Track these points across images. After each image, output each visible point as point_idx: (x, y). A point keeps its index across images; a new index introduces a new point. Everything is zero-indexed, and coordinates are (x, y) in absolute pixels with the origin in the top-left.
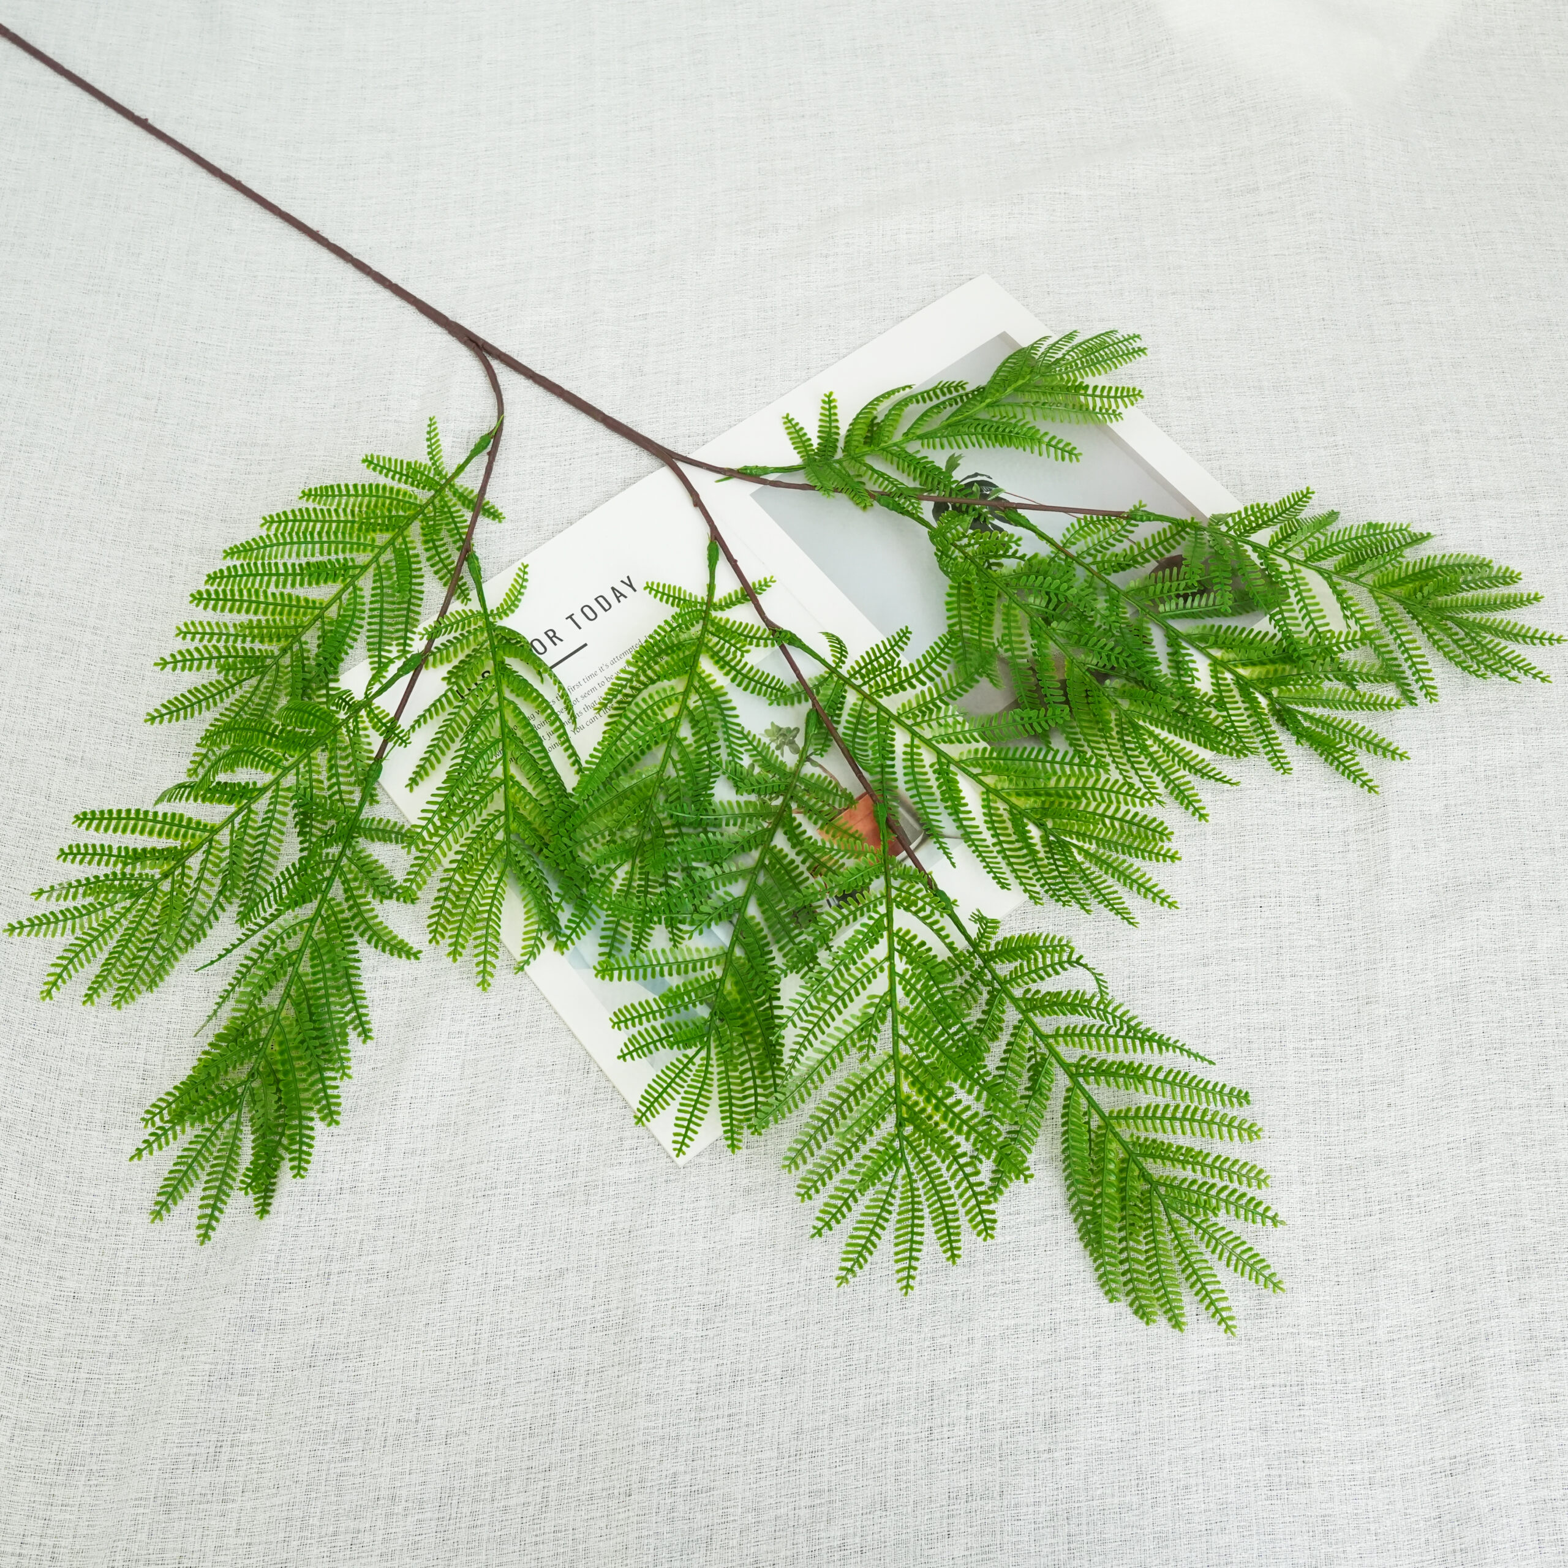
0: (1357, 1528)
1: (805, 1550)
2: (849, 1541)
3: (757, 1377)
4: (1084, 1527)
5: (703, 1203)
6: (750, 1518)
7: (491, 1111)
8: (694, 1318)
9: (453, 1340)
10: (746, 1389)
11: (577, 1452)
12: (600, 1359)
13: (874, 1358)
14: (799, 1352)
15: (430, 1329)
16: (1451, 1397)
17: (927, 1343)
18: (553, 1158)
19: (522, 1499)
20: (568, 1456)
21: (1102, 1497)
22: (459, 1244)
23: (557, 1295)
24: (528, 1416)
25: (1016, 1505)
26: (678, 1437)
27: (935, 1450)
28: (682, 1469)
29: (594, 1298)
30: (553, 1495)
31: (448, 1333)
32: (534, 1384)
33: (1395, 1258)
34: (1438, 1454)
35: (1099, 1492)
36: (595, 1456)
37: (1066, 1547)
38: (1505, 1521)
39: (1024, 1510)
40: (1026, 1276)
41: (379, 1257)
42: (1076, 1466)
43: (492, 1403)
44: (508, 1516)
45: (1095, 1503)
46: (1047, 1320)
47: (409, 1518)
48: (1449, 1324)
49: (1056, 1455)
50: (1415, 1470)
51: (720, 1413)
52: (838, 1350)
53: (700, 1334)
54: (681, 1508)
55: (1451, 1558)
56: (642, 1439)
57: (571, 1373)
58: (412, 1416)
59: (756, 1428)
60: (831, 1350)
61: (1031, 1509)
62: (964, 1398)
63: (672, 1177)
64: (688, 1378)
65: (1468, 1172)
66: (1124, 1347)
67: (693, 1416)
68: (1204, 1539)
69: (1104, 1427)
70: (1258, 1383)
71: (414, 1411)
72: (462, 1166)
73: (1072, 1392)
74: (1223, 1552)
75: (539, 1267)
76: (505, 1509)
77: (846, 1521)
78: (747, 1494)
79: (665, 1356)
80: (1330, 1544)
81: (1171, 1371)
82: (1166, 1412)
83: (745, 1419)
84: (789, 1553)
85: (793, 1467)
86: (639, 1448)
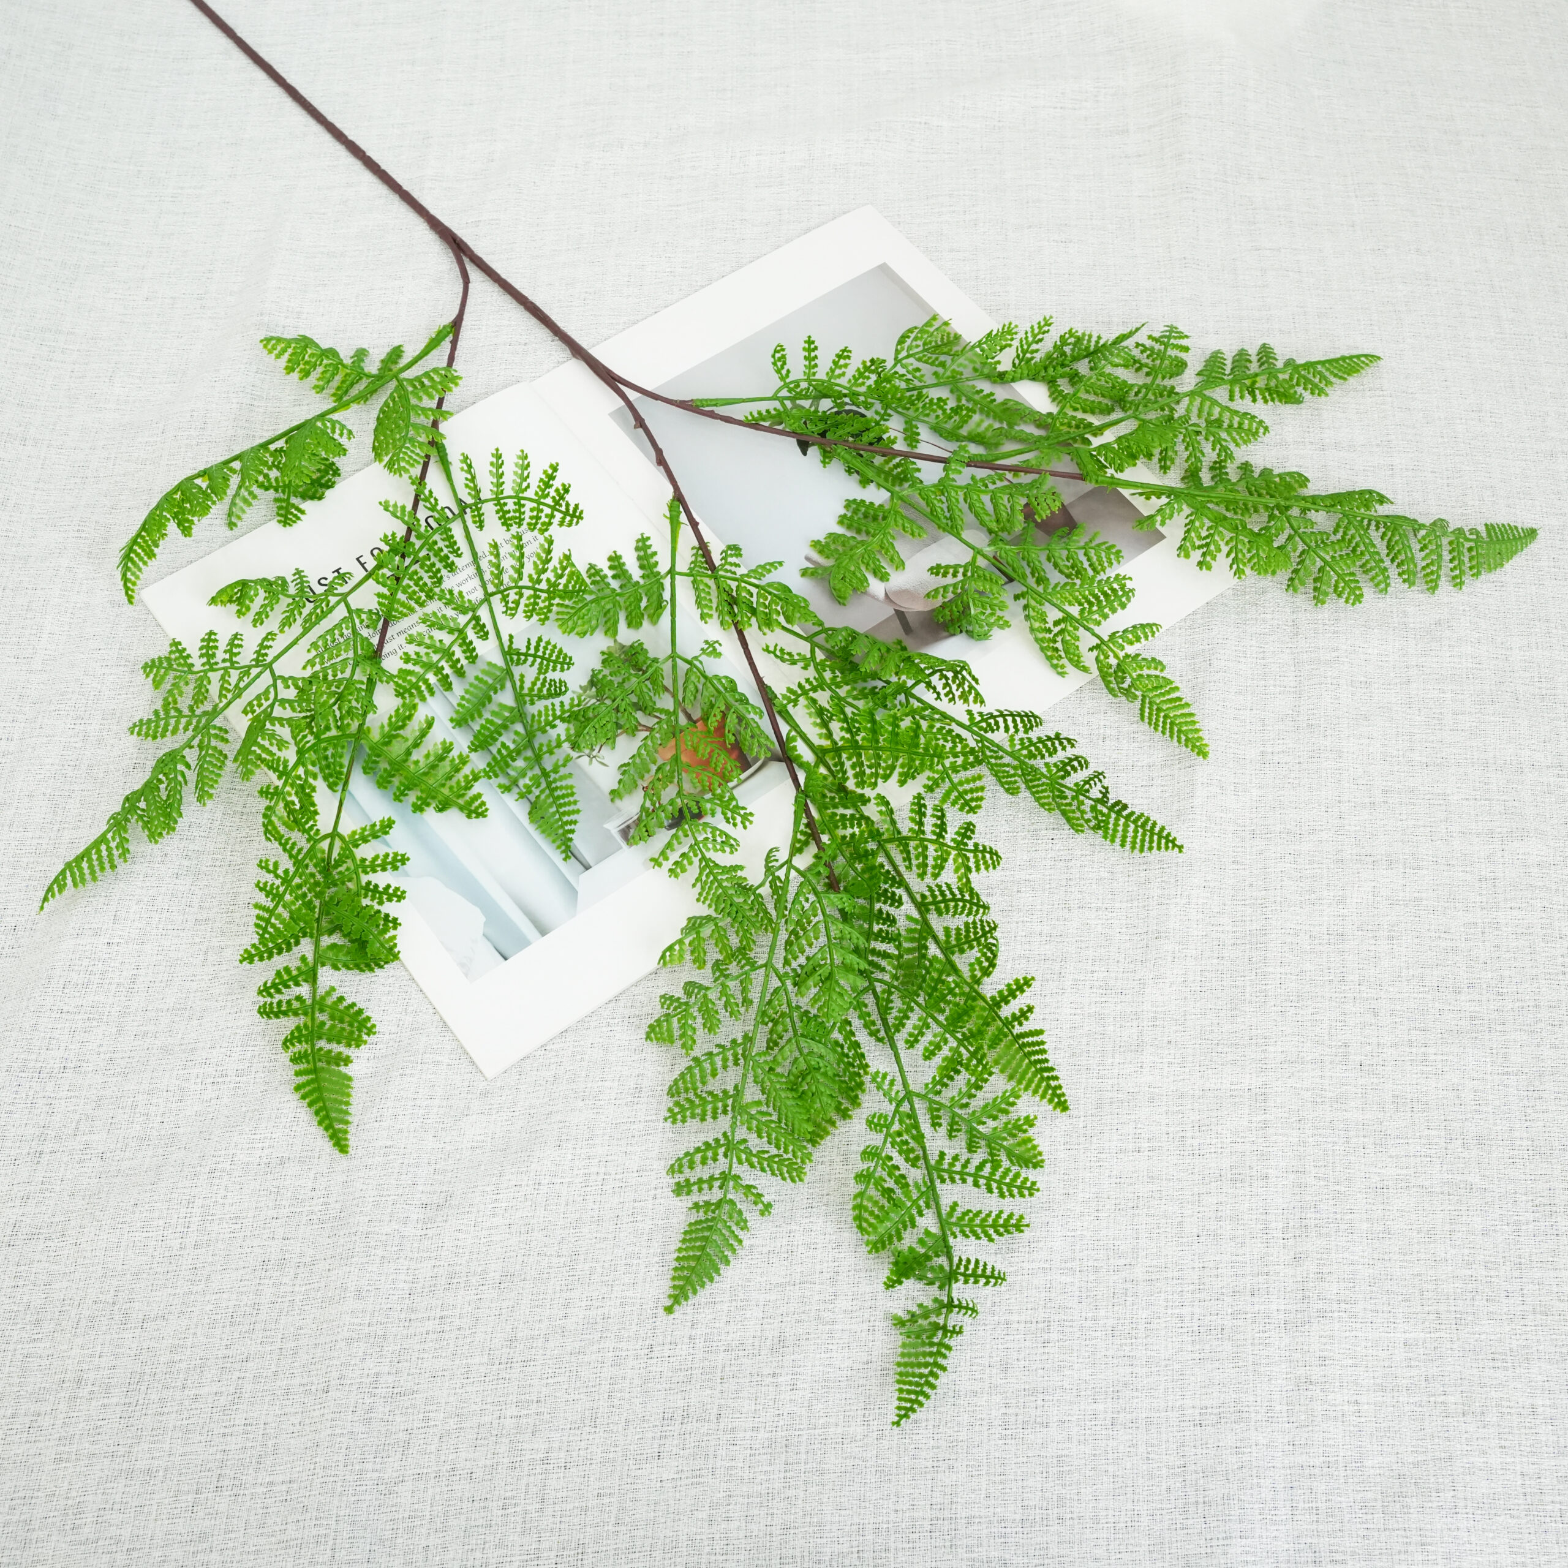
0: (1094, 1469)
1: (506, 1460)
2: (554, 1455)
3: (474, 1280)
4: (803, 1456)
8: (414, 1217)
9: (161, 1222)
10: (462, 1292)
11: (279, 1345)
13: (599, 1270)
14: (520, 1258)
15: (137, 1209)
16: (1207, 1347)
17: (656, 1259)
19: (215, 1388)
20: (268, 1348)
21: (825, 1426)
22: (181, 1130)
23: (275, 1183)
24: (231, 1304)
25: (733, 1430)
26: (384, 1337)
27: (654, 1369)
28: (386, 1369)
30: (248, 1387)
31: (156, 1214)
32: (241, 1272)
33: (1160, 1198)
35: (822, 1421)
36: (295, 1351)
37: (782, 1475)
38: (1255, 1480)
39: (741, 1434)
41: (96, 1137)
42: (801, 1393)
43: (195, 1289)
44: (197, 1405)
45: (817, 1432)
46: (785, 1241)
47: (94, 1403)
48: (1214, 1272)
49: (780, 1379)
51: (432, 1314)
53: (420, 1232)
54: (381, 1409)
55: (1192, 1509)
56: (347, 1335)
57: (281, 1264)
58: (109, 1298)
59: (468, 1332)
60: (554, 1260)
61: (748, 1435)
62: (689, 1317)
63: (408, 1072)
64: (402, 1277)
67: (403, 1316)
68: (929, 1476)
70: (1002, 1319)
71: (112, 1293)
72: (192, 1050)
73: (803, 1316)
74: (948, 1490)
76: (196, 1397)
77: (553, 1434)
78: (452, 1399)
79: (380, 1252)
80: (1063, 1486)
83: (457, 1322)
84: (488, 1463)
85: (503, 1374)
86: (342, 1344)
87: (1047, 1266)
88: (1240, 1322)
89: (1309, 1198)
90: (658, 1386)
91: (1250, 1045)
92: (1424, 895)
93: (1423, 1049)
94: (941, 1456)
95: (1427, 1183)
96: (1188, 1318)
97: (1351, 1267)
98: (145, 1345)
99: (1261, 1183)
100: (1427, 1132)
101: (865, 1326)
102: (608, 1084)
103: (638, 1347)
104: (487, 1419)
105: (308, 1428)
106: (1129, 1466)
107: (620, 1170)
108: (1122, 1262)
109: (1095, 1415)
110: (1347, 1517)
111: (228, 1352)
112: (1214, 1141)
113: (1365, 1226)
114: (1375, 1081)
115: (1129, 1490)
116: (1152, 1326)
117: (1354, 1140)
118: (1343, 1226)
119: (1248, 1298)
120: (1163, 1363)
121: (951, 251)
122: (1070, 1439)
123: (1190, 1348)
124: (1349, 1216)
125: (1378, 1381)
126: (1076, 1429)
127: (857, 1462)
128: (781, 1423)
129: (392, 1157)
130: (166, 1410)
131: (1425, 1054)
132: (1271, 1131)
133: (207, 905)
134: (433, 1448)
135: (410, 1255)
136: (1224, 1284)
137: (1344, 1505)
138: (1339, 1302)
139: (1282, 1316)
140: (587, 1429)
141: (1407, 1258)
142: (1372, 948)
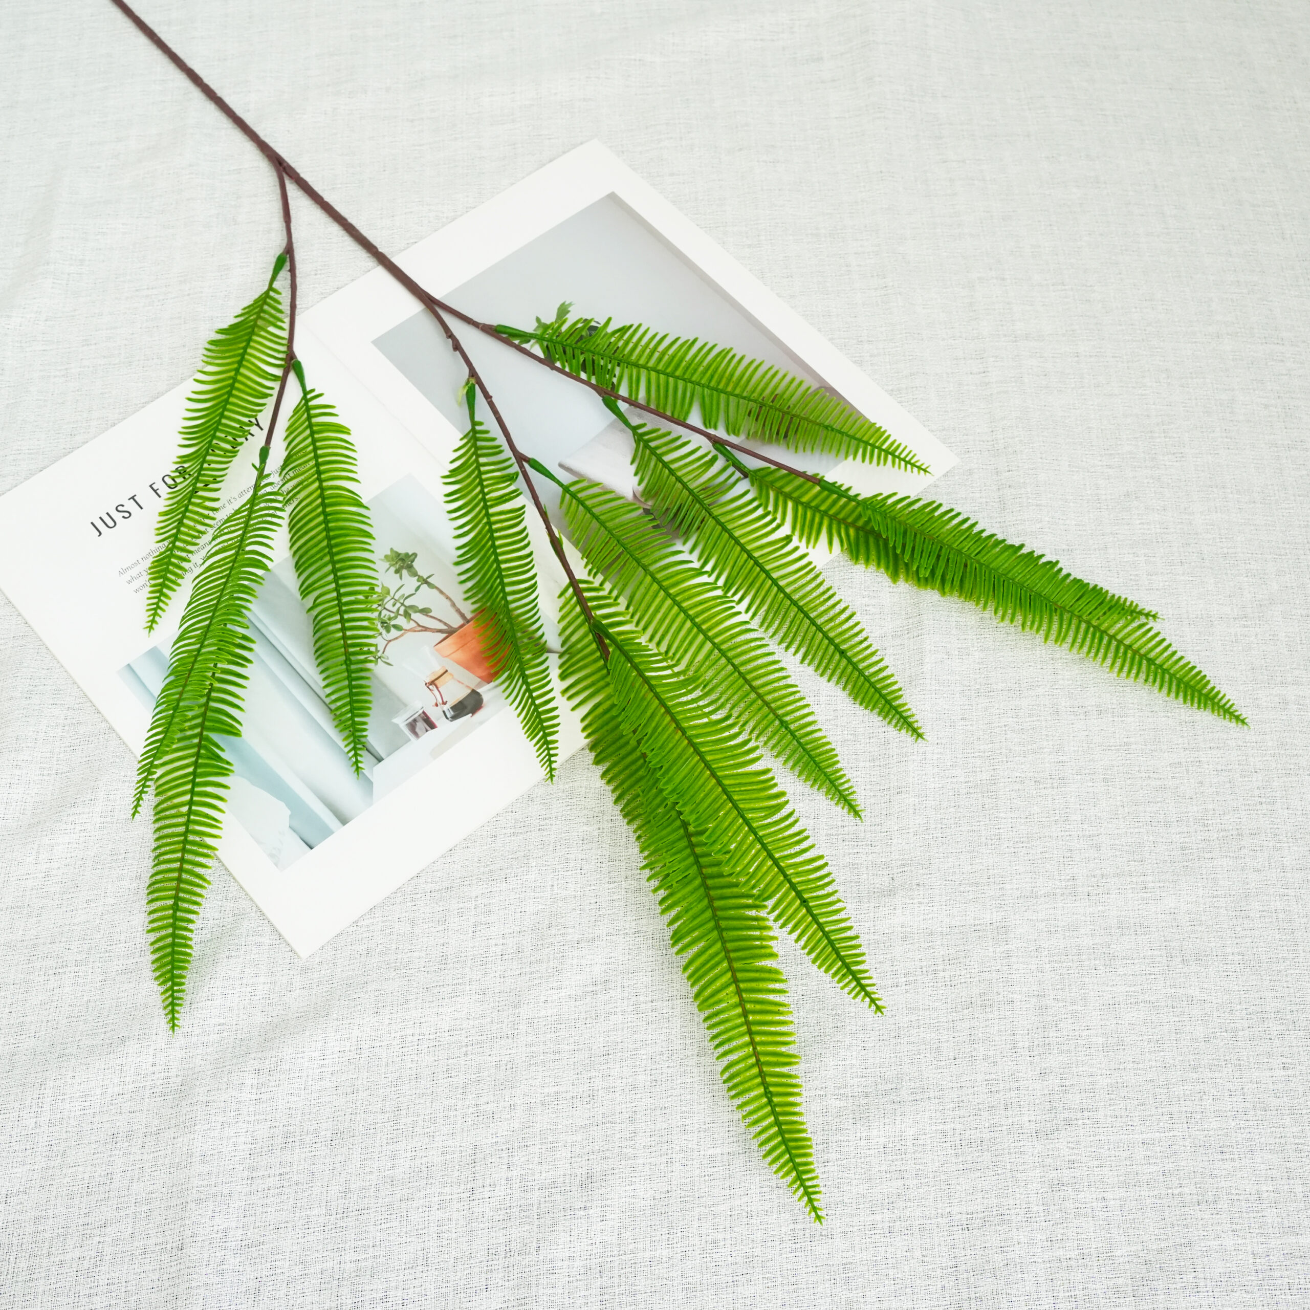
1: (349, 1302)
2: (391, 1293)
3: (308, 1139)
4: (616, 1280)
5: (262, 979)
6: (297, 1271)
7: (65, 897)
9: (17, 1105)
10: (297, 1150)
11: (132, 1209)
12: (156, 1122)
13: (421, 1123)
14: (348, 1117)
16: (969, 1158)
17: (471, 1110)
18: (123, 938)
19: (77, 1253)
20: (123, 1213)
21: (634, 1251)
22: (28, 1019)
24: (86, 1176)
25: (552, 1260)
26: (230, 1194)
27: (476, 1210)
28: (234, 1225)
29: (154, 1065)
30: (108, 1250)
31: (12, 1097)
32: (93, 1146)
33: (919, 1027)
34: (956, 1209)
35: (632, 1246)
36: (149, 1213)
37: (599, 1298)
38: (1020, 1276)
39: (560, 1264)
40: (567, 1047)
42: (611, 1223)
43: (52, 1164)
44: (63, 1270)
45: (628, 1257)
46: (586, 1088)
49: (591, 1212)
50: (933, 1221)
51: (272, 1172)
52: (388, 1115)
53: (254, 1097)
54: (232, 1261)
56: (196, 1196)
57: (129, 1136)
59: (305, 1186)
61: (566, 1263)
62: (505, 1161)
63: (233, 953)
64: (242, 1139)
65: (994, 952)
66: (658, 1112)
67: (246, 1174)
68: (730, 1290)
69: (637, 1186)
72: (34, 946)
74: (748, 1302)
75: (103, 1036)
76: (62, 1263)
77: (389, 1275)
78: (295, 1248)
79: (220, 1119)
80: (850, 1290)
81: (702, 1134)
82: (697, 1172)
83: (295, 1178)
86: (192, 1205)
87: (822, 1093)
88: (996, 1135)
89: (1050, 1018)
90: (482, 1226)
91: (989, 884)
92: (1132, 740)
93: (1142, 878)
94: (740, 1271)
95: (1153, 999)
96: (951, 1133)
97: (1091, 1079)
98: (11, 1218)
99: (1007, 1007)
100: (1150, 953)
101: (664, 1159)
102: (416, 954)
103: (461, 1190)
104: (330, 1264)
105: (166, 1284)
106: (906, 1268)
107: (433, 1031)
108: (889, 1086)
109: (873, 1226)
110: (1103, 1302)
111: (87, 1220)
112: (963, 973)
113: (1101, 1040)
114: (1101, 908)
115: (909, 1290)
116: (919, 1142)
117: (1087, 963)
118: (1081, 1042)
119: (1002, 1112)
120: (931, 1175)
121: (672, 174)
122: (853, 1248)
123: (954, 1160)
124: (1086, 1033)
125: (1121, 1178)
126: (858, 1238)
127: (664, 1282)
128: (595, 1251)
129: (225, 1034)
130: (35, 1276)
131: (1144, 882)
132: (1014, 959)
133: (38, 811)
134: (282, 1294)
135: (247, 1118)
136: (980, 1101)
137: (1099, 1292)
138: (1082, 1110)
139: (1033, 1126)
140: (420, 1268)
141: (1141, 1066)
142: (1090, 790)
